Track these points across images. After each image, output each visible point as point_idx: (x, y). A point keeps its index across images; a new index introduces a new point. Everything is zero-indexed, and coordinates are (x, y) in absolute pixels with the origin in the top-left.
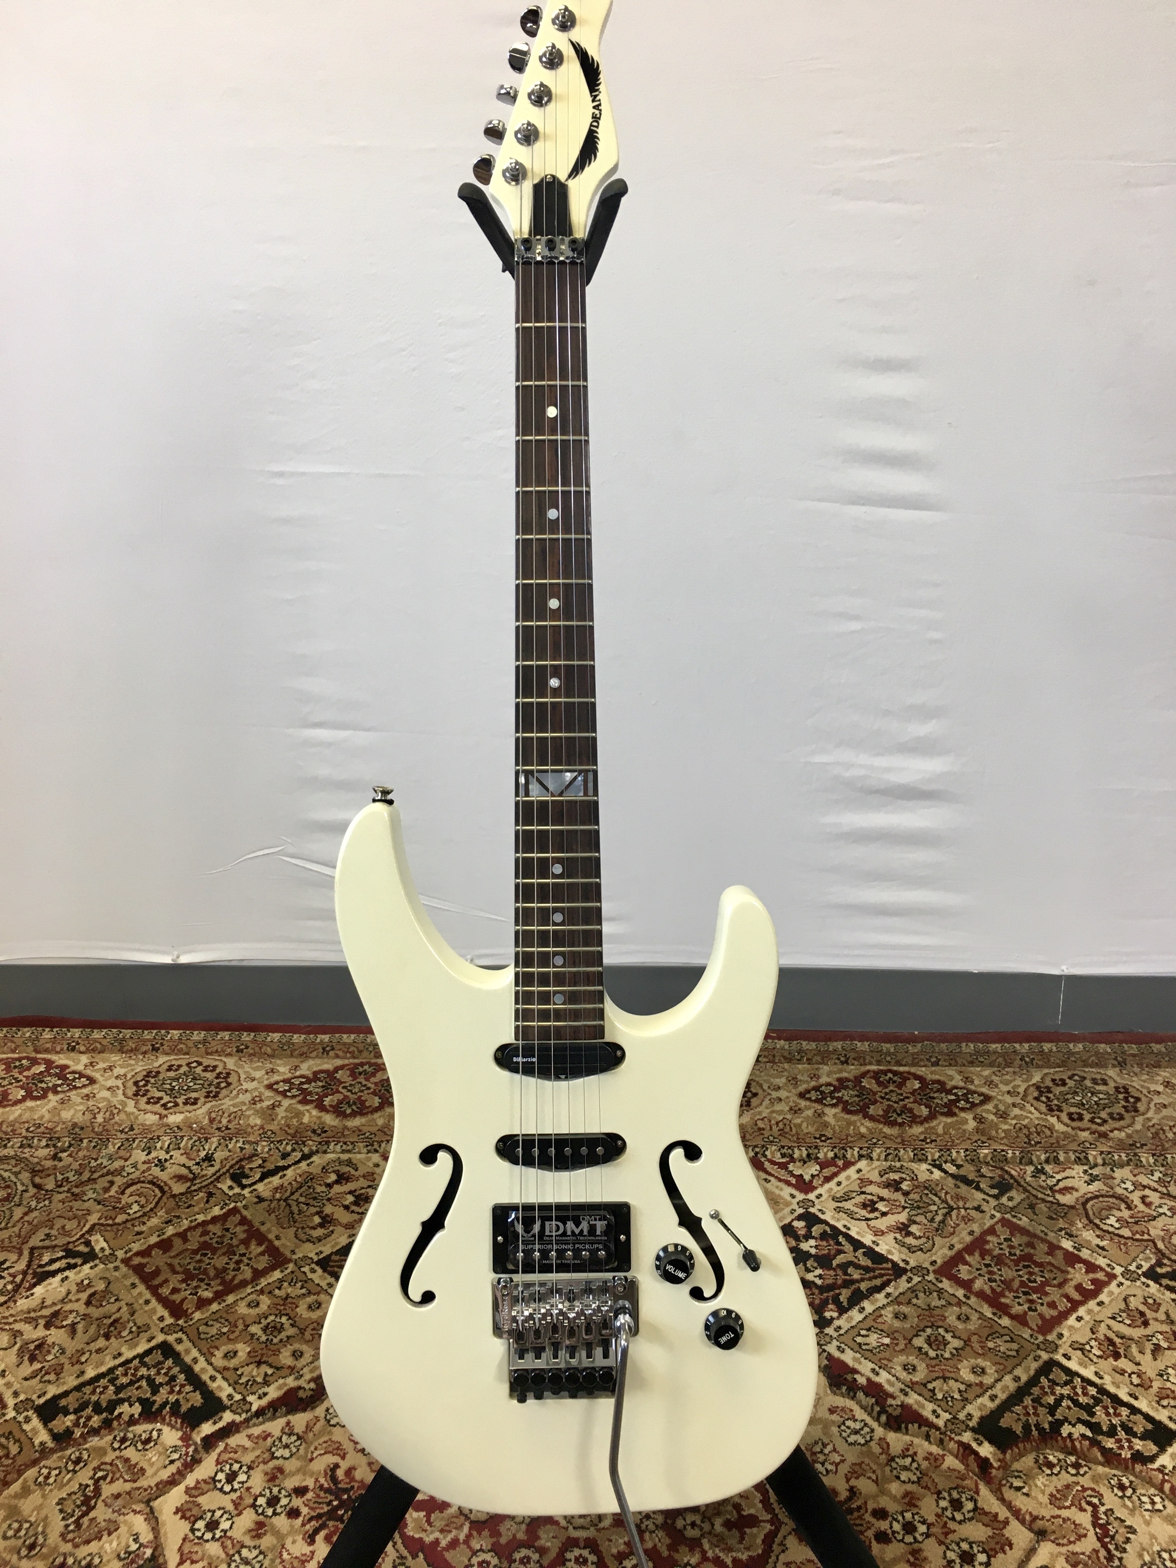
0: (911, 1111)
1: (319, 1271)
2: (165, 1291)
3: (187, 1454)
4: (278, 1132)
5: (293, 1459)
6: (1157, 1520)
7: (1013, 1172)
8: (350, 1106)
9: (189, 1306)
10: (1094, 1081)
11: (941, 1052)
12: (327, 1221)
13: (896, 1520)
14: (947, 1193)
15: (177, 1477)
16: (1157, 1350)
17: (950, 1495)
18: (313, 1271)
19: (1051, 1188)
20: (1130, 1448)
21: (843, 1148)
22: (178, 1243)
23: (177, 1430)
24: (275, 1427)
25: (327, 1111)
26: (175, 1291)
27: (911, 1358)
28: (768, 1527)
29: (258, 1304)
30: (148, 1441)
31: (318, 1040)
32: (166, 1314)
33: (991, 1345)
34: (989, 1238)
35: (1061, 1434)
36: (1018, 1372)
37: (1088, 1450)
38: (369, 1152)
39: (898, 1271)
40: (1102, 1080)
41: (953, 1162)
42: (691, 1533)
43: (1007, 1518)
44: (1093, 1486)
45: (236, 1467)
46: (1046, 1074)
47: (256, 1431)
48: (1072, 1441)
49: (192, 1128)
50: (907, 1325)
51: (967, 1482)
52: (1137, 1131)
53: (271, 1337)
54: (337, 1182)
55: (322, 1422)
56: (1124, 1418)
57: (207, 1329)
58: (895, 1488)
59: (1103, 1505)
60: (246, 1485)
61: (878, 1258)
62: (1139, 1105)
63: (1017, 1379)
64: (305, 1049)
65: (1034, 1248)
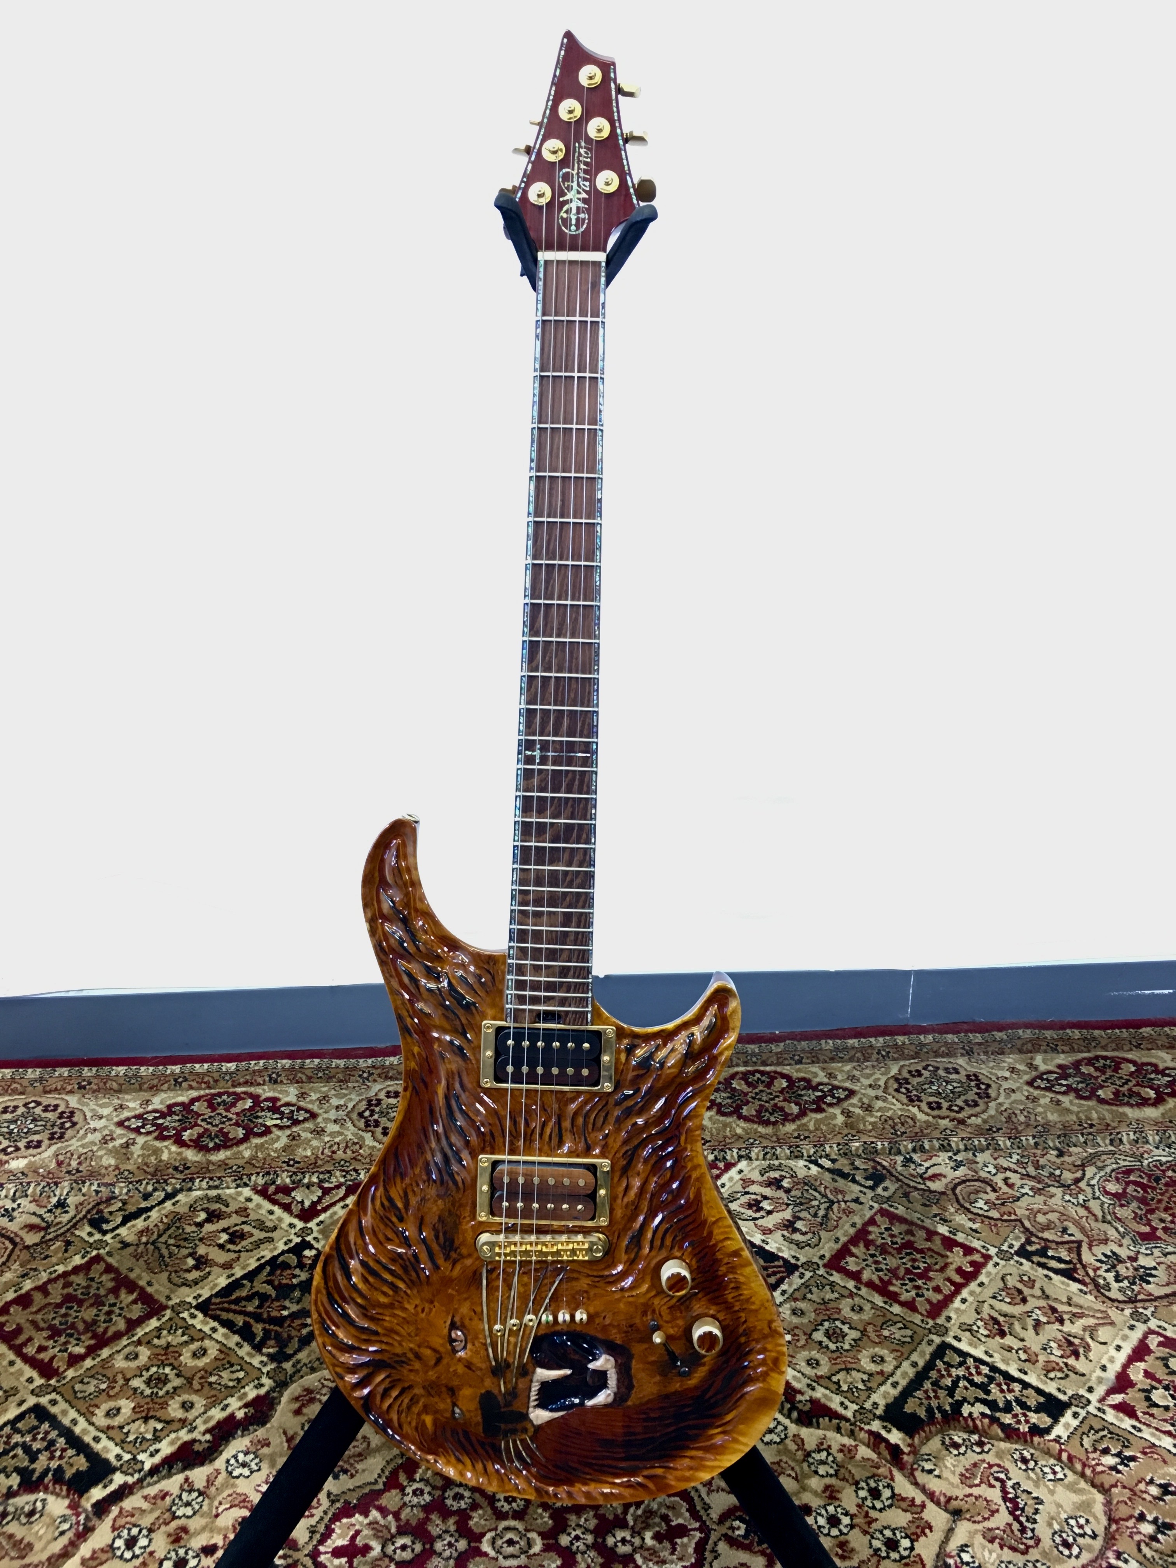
0: (782, 1109)
1: (200, 1316)
2: (30, 1350)
3: (78, 1523)
4: (136, 1171)
5: (197, 1517)
6: (1060, 1489)
7: (884, 1163)
8: (212, 1139)
9: (60, 1364)
10: (947, 1070)
11: (803, 1051)
12: (201, 1262)
13: (820, 1514)
14: (826, 1188)
15: (70, 1549)
16: (1038, 1324)
17: (868, 1484)
18: (193, 1316)
19: (921, 1176)
20: (1027, 1422)
21: (722, 1150)
22: (38, 1297)
23: (63, 1498)
24: (173, 1484)
25: (188, 1146)
26: (41, 1349)
27: (814, 1352)
28: (698, 1535)
29: (136, 1356)
30: (32, 1513)
31: (169, 1072)
32: (35, 1374)
33: (886, 1333)
34: (871, 1229)
35: (961, 1415)
36: (915, 1357)
37: (989, 1427)
38: (238, 1186)
39: (790, 1268)
40: (954, 1069)
41: (827, 1156)
42: (623, 1549)
43: (923, 1502)
44: (997, 1461)
45: (135, 1531)
46: (902, 1066)
47: (152, 1491)
48: (973, 1420)
49: (38, 1173)
50: (805, 1321)
51: (881, 1471)
52: (992, 1117)
53: (155, 1390)
54: (208, 1220)
55: (224, 1474)
56: (1017, 1394)
57: (84, 1387)
58: (815, 1483)
59: (1010, 1479)
60: (148, 1550)
61: (769, 1257)
62: (990, 1091)
63: (914, 1364)
64: (155, 1082)
65: (913, 1235)
